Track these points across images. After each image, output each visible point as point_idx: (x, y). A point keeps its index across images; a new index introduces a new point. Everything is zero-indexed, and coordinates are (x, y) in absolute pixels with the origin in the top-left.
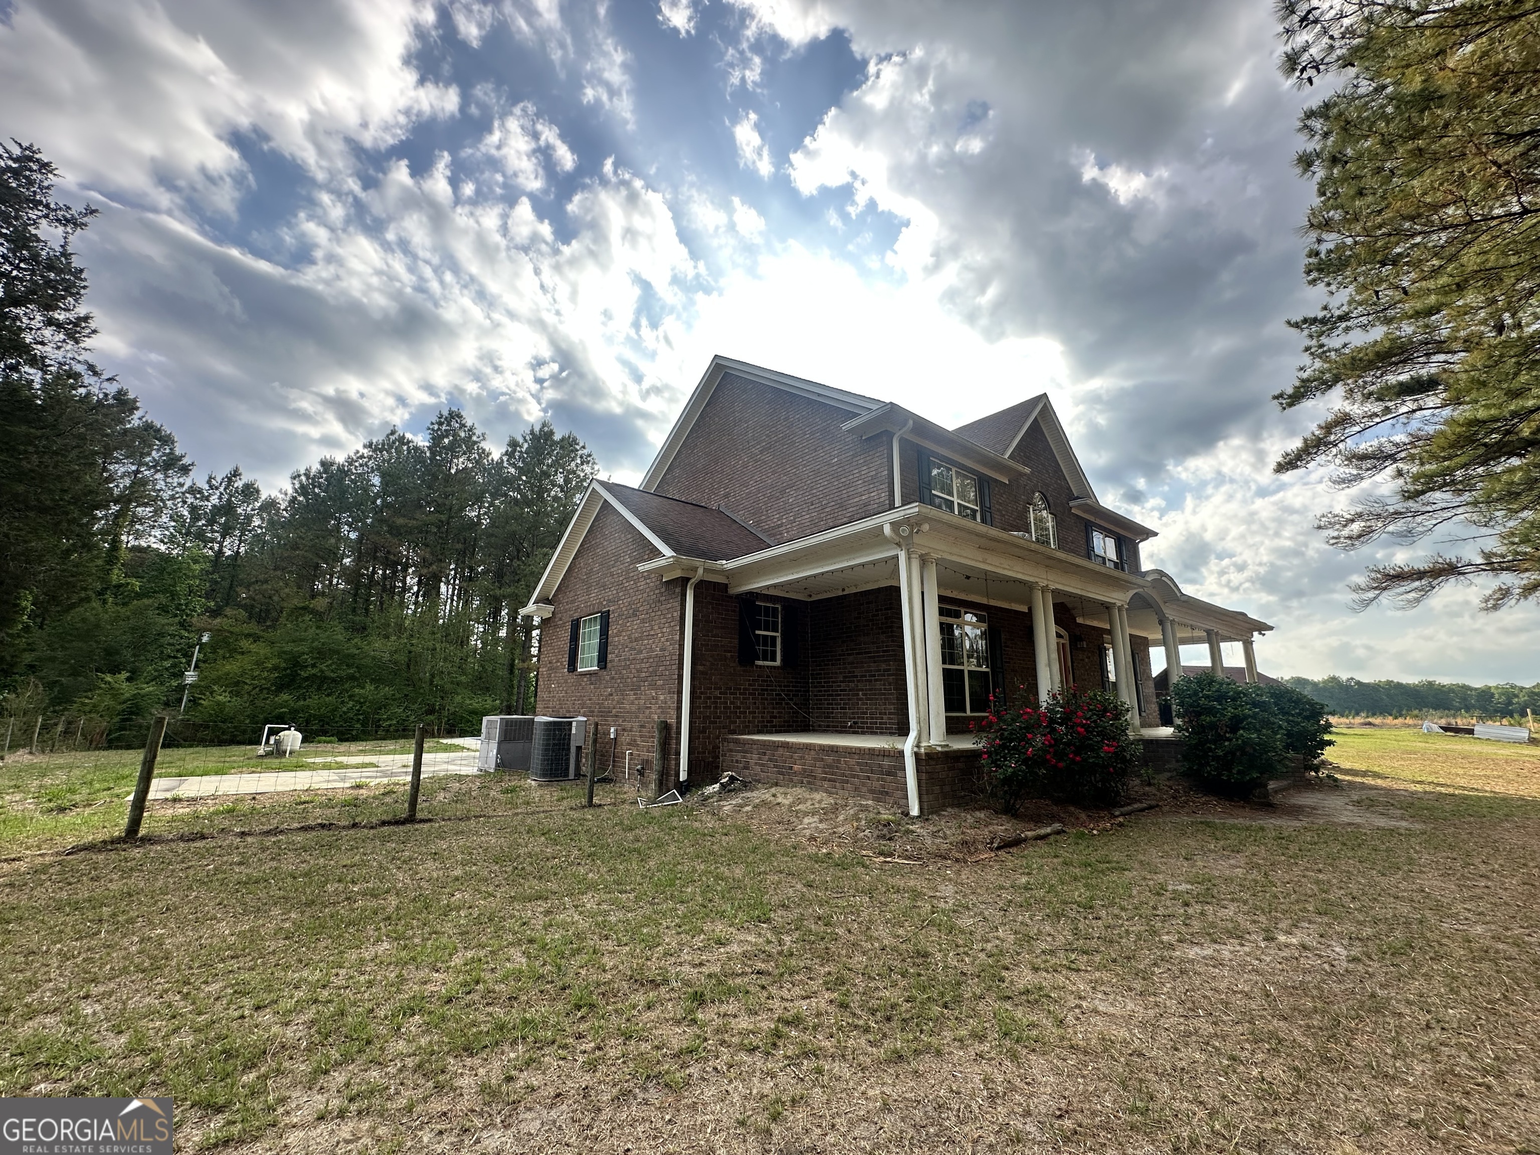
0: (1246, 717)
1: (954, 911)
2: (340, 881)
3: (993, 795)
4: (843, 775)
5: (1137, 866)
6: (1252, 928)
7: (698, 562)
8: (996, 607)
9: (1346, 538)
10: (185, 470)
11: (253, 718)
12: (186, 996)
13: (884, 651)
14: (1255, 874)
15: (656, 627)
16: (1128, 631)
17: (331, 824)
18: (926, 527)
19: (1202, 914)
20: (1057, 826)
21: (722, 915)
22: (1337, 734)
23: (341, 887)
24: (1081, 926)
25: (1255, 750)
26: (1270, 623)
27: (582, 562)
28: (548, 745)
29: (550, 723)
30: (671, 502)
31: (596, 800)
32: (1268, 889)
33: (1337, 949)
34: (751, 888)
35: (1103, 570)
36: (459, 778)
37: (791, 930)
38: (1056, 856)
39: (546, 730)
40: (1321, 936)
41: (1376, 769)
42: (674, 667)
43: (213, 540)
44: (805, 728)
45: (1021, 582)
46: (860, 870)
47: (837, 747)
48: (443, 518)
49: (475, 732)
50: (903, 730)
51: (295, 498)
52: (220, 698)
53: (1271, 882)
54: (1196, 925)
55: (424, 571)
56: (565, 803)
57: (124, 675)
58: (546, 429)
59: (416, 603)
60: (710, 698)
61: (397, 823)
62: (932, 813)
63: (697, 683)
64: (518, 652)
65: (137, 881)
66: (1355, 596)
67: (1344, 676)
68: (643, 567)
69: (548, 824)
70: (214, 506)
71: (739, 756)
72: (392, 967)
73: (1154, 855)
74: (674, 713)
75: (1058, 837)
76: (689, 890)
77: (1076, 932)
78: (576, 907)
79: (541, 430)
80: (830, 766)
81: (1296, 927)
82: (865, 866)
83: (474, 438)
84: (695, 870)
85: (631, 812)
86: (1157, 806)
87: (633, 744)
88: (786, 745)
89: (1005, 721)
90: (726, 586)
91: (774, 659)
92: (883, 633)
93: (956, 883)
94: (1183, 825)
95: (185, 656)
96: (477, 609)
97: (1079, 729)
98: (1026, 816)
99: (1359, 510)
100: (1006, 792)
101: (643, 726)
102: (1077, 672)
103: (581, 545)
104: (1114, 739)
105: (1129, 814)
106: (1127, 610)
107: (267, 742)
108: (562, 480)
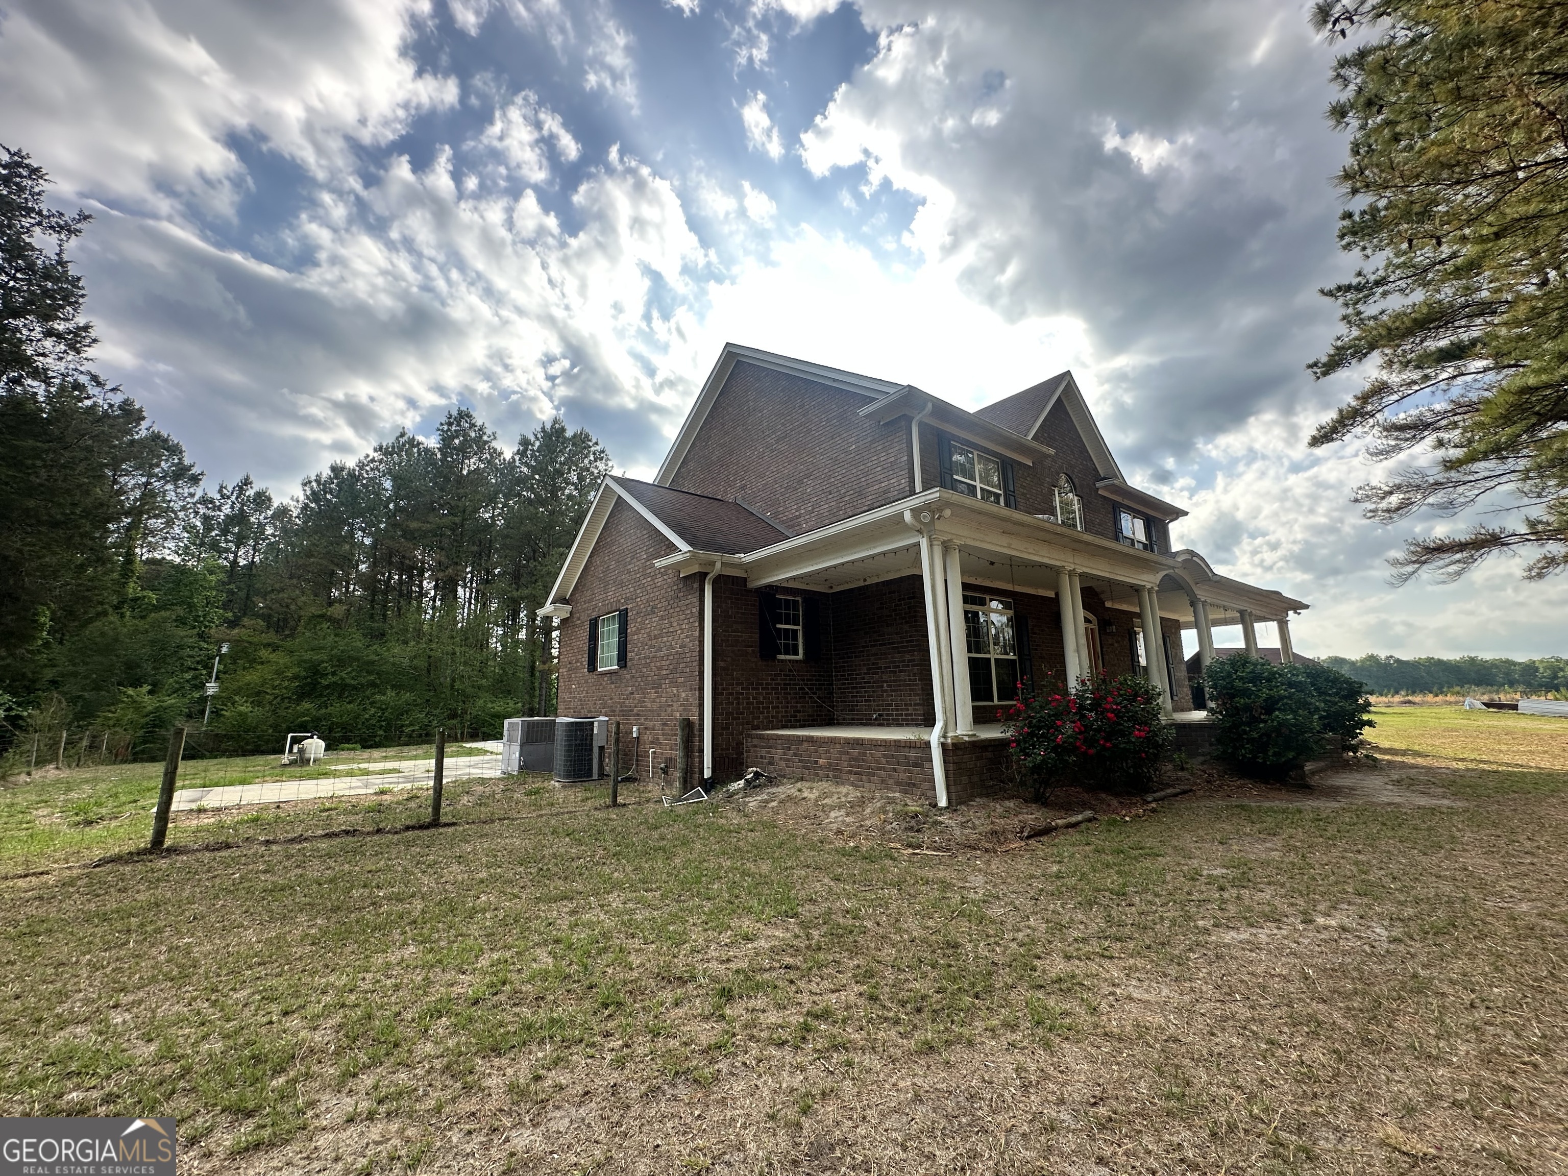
0: (1282, 698)
1: (984, 902)
2: (365, 886)
3: (1022, 783)
4: (869, 768)
5: (1170, 851)
6: (1289, 910)
7: (716, 556)
8: (1022, 594)
9: (1383, 511)
10: (195, 480)
11: (275, 727)
12: (214, 1004)
13: (908, 642)
14: (1292, 857)
15: (675, 624)
16: (1159, 613)
17: (355, 831)
18: (947, 513)
19: (1238, 898)
20: (1089, 813)
21: (749, 910)
22: (1376, 713)
23: (366, 892)
24: (1114, 914)
25: (1291, 731)
26: (1305, 602)
27: (597, 560)
28: (570, 745)
29: (572, 723)
30: (676, 493)
31: (620, 800)
32: (1305, 872)
33: (1378, 930)
34: (778, 883)
35: (1131, 551)
36: (482, 781)
37: (819, 924)
38: (1088, 844)
39: (568, 731)
40: (1361, 917)
41: (1416, 748)
42: (695, 664)
43: (227, 550)
44: (830, 722)
45: (1047, 566)
46: (888, 862)
47: (862, 739)
48: (457, 520)
49: (497, 735)
50: (929, 721)
51: (306, 505)
52: (242, 708)
53: (1308, 864)
54: (1232, 909)
55: (440, 575)
56: (589, 803)
57: (146, 688)
58: (557, 426)
59: (434, 608)
60: (732, 694)
61: (422, 827)
62: (960, 804)
63: (718, 679)
64: (538, 653)
65: (164, 892)
66: (1394, 571)
67: (1383, 655)
68: (659, 563)
69: (573, 824)
70: (227, 516)
71: (763, 752)
72: (418, 971)
73: (1188, 841)
74: (695, 710)
75: (1089, 824)
76: (716, 887)
77: (1109, 919)
78: (602, 906)
79: (552, 427)
80: (855, 760)
81: (1335, 908)
82: (893, 859)
83: (485, 438)
84: (721, 867)
85: (655, 811)
86: (1191, 790)
87: (655, 742)
88: (810, 740)
89: (1033, 709)
90: (745, 580)
91: (796, 653)
92: (907, 622)
93: (986, 873)
94: (1218, 809)
95: (205, 667)
96: (495, 611)
97: (1109, 715)
98: (1056, 804)
99: (1397, 482)
100: (1035, 780)
101: (665, 724)
102: (1106, 657)
103: (597, 543)
104: (1146, 723)
105: (1162, 799)
106: (1157, 592)
107: (291, 751)
108: (575, 478)
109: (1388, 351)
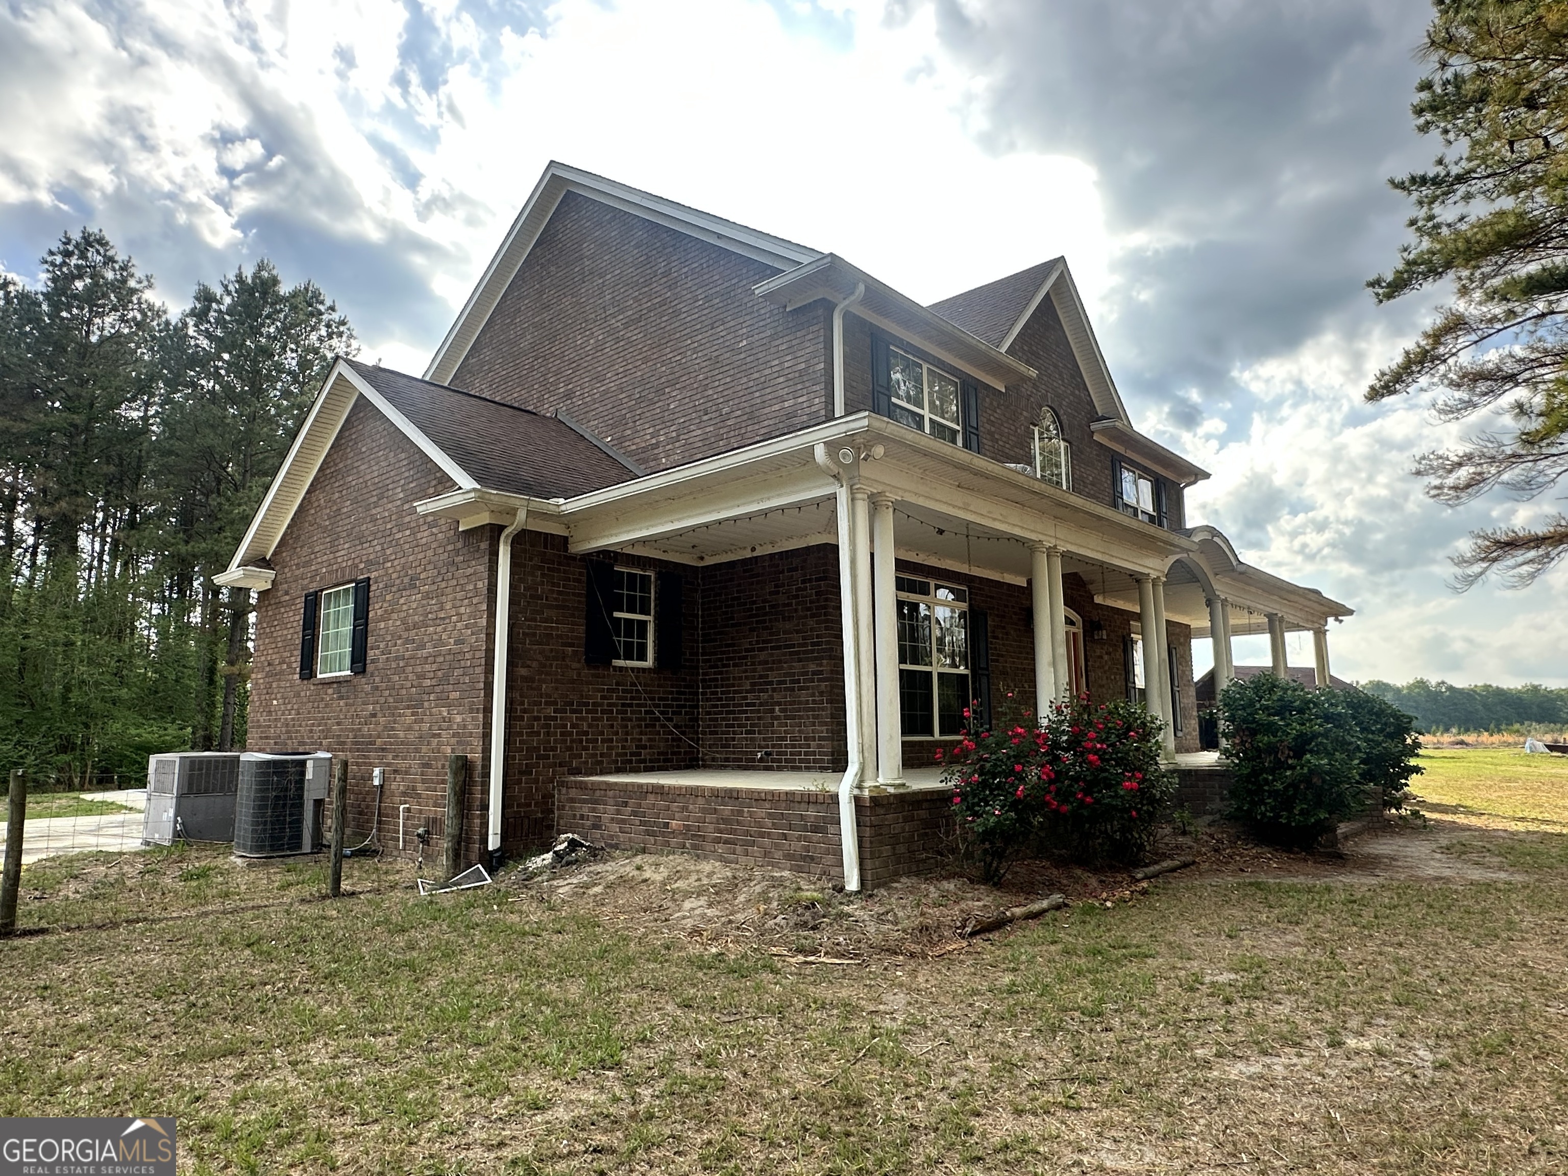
0: (1315, 736)
1: (905, 1033)
3: (968, 855)
4: (747, 833)
5: (1163, 949)
6: (1312, 1029)
7: (518, 500)
8: (981, 579)
9: (1450, 488)
13: (813, 644)
14: (1318, 954)
15: (448, 606)
16: (1166, 615)
18: (879, 451)
19: (1248, 1014)
20: (1057, 898)
21: (543, 1062)
22: (1423, 757)
24: (1085, 1043)
25: (1324, 781)
26: (1349, 605)
27: (321, 498)
28: (264, 799)
29: (268, 763)
30: (473, 401)
31: (345, 886)
32: (1334, 974)
33: (1421, 1053)
34: (594, 1015)
35: (1134, 524)
36: (105, 857)
37: (653, 1078)
38: (1054, 942)
39: (257, 775)
40: (1401, 1036)
41: (1469, 803)
42: (479, 670)
44: (692, 763)
45: (1018, 540)
46: (767, 976)
47: (738, 791)
48: (79, 420)
49: (137, 781)
50: (839, 764)
53: (1340, 963)
54: (1241, 1030)
55: (46, 511)
56: (293, 891)
58: (265, 274)
59: (32, 566)
60: (537, 719)
62: (878, 886)
63: (516, 695)
64: (222, 646)
66: (1458, 571)
67: (1433, 680)
68: (424, 507)
69: (259, 927)
71: (585, 809)
73: (1186, 934)
74: (477, 743)
75: (1058, 914)
76: (491, 1024)
77: (1077, 1052)
78: (294, 1064)
79: (256, 276)
80: (725, 821)
81: (1369, 1024)
82: (775, 971)
83: (132, 283)
84: (503, 992)
85: (404, 903)
86: (1194, 863)
87: (410, 793)
88: (659, 791)
89: (987, 748)
90: (564, 541)
91: (642, 657)
92: (813, 616)
93: (910, 989)
94: (1226, 889)
96: (146, 577)
97: (1092, 757)
98: (1014, 885)
99: (1467, 451)
100: (986, 850)
101: (427, 765)
102: (1092, 675)
103: (321, 469)
104: (1140, 769)
105: (1156, 875)
106: (1165, 584)
108: (294, 363)
109: (1466, 273)
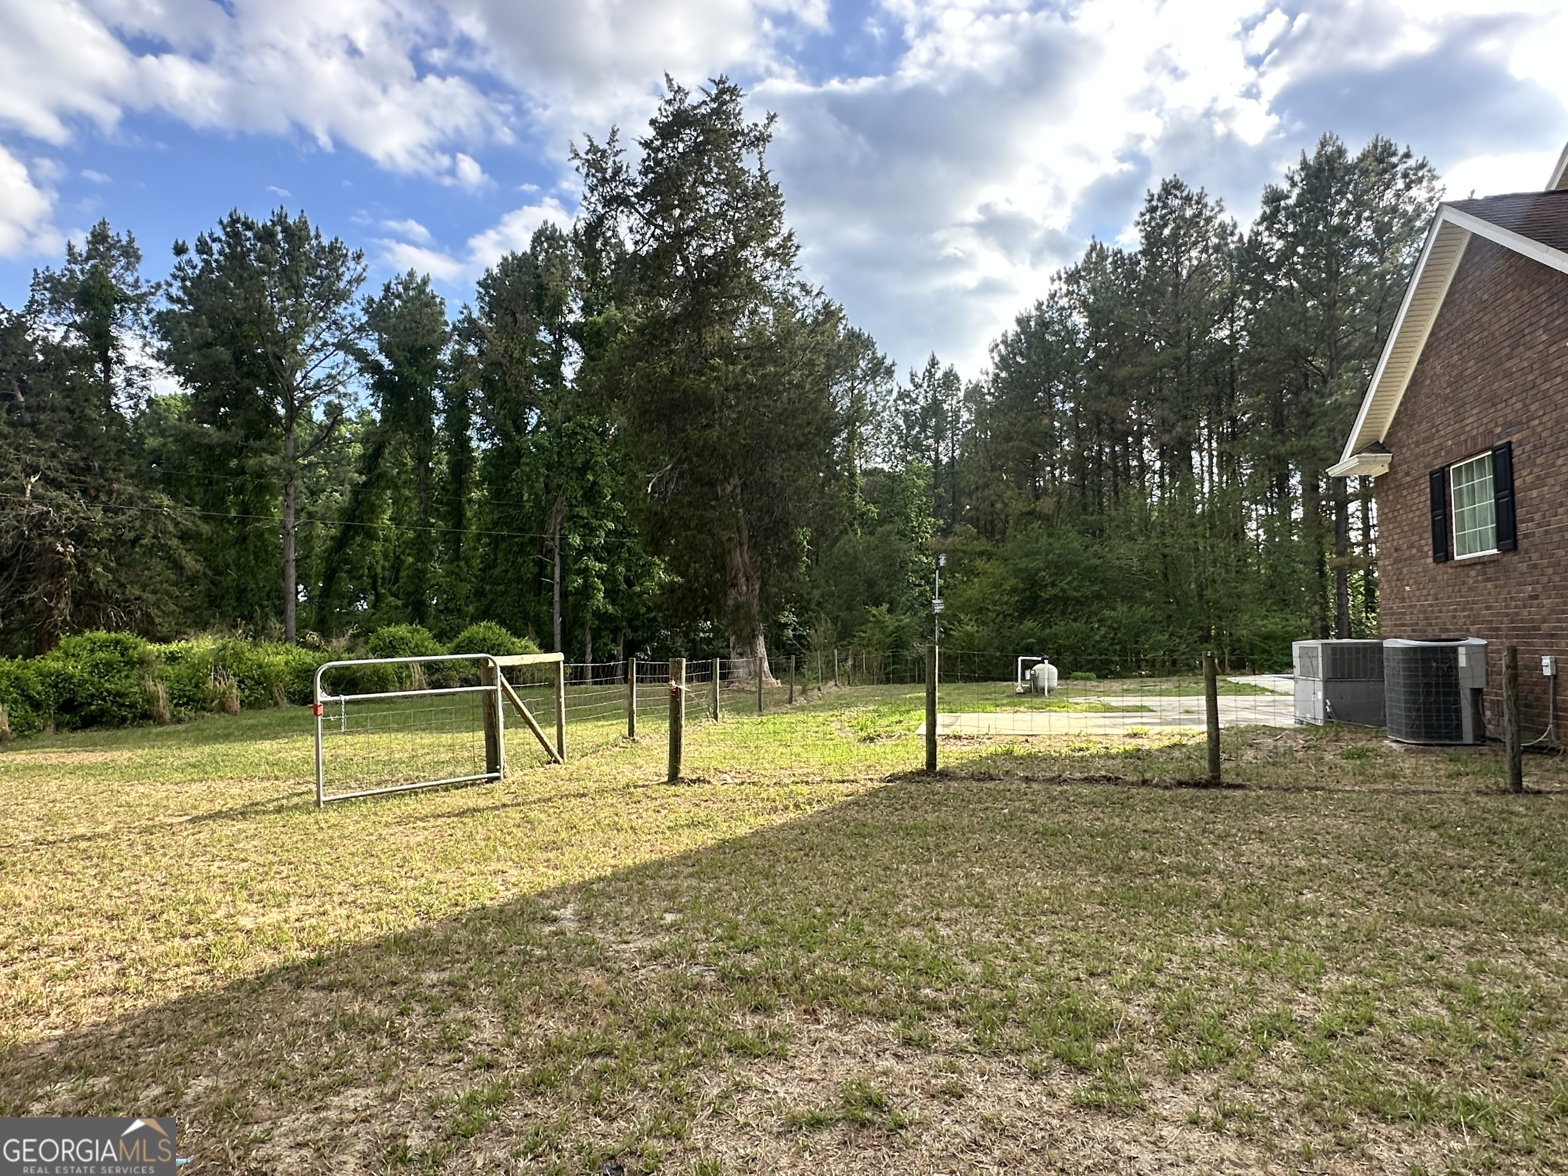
2: (1144, 848)
10: (889, 373)
11: (1002, 649)
12: (1020, 942)
17: (1117, 778)
23: (1148, 856)
29: (1414, 649)
31: (1528, 782)
36: (1273, 732)
39: (1408, 660)
43: (929, 448)
48: (1180, 352)
49: (1283, 666)
51: (997, 375)
52: (969, 628)
55: (1166, 438)
56: (1465, 781)
57: (885, 606)
58: (1329, 149)
59: (1162, 486)
61: (1198, 785)
64: (1328, 540)
65: (947, 816)
69: (1438, 812)
70: (922, 408)
72: (1237, 969)
78: (1527, 952)
79: (1320, 156)
83: (1207, 213)
95: (928, 583)
103: (1433, 334)
107: (1023, 678)
108: (1370, 231)
